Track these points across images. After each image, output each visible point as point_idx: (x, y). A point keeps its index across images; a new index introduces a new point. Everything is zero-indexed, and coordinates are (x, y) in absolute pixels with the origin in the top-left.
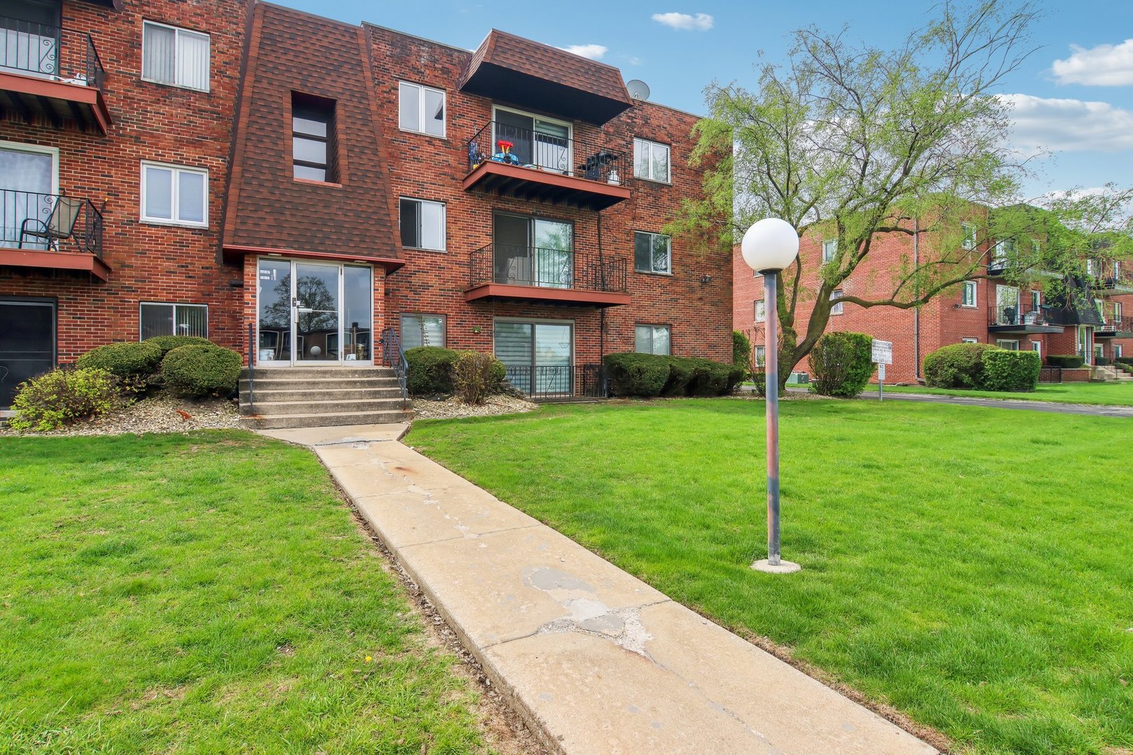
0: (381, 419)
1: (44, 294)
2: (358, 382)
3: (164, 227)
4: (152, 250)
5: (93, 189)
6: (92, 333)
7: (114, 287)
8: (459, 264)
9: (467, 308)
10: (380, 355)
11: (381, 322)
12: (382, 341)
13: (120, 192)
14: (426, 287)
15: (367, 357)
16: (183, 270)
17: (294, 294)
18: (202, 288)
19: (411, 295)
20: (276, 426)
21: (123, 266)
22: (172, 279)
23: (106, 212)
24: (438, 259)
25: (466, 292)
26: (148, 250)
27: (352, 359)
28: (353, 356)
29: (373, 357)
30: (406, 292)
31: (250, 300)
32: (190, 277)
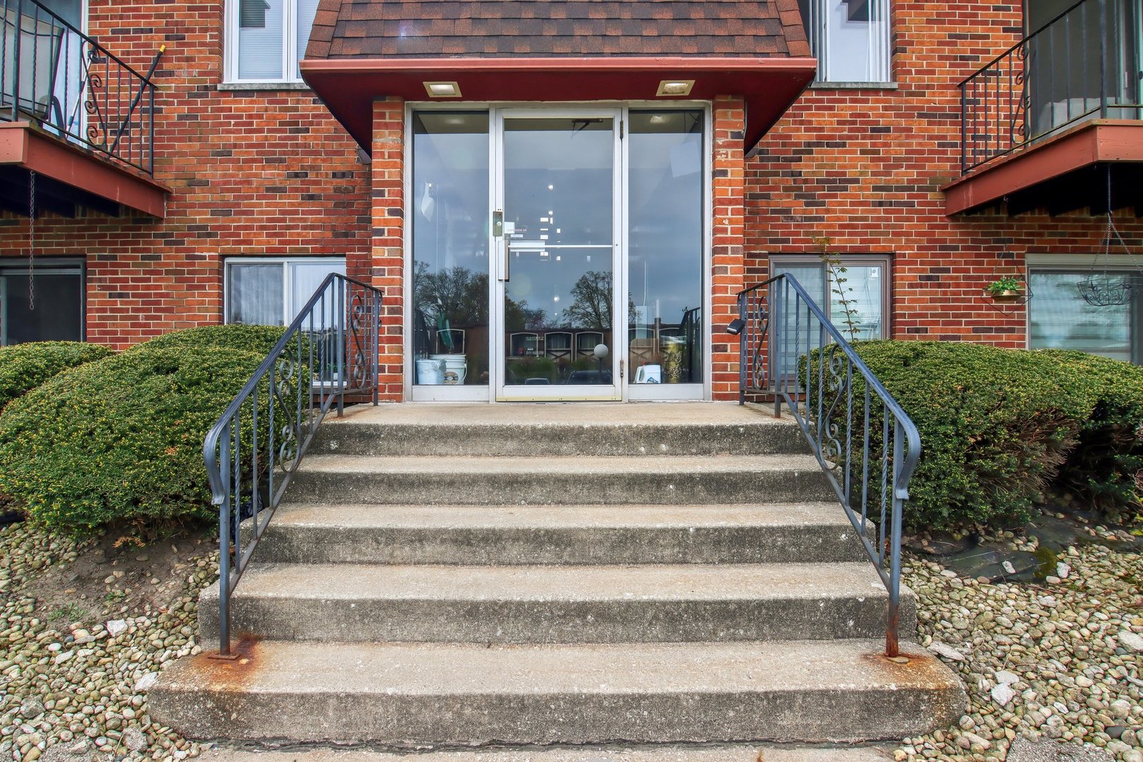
0: (787, 720)
1: (64, 250)
2: (670, 478)
3: (262, 92)
4: (240, 146)
5: (142, 31)
6: (140, 325)
7: (177, 228)
8: (932, 115)
9: (951, 234)
10: (733, 368)
11: (735, 272)
12: (740, 325)
13: (188, 30)
14: (837, 182)
15: (690, 373)
16: (297, 183)
17: (496, 201)
18: (334, 220)
19: (799, 208)
20: (296, 733)
21: (193, 183)
22: (276, 205)
23: (163, 74)
24: (874, 108)
25: (946, 191)
26: (235, 146)
27: (651, 381)
28: (653, 371)
29: (708, 373)
30: (786, 202)
31: (386, 222)
32: (311, 197)
